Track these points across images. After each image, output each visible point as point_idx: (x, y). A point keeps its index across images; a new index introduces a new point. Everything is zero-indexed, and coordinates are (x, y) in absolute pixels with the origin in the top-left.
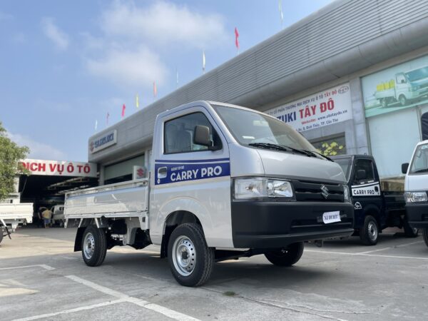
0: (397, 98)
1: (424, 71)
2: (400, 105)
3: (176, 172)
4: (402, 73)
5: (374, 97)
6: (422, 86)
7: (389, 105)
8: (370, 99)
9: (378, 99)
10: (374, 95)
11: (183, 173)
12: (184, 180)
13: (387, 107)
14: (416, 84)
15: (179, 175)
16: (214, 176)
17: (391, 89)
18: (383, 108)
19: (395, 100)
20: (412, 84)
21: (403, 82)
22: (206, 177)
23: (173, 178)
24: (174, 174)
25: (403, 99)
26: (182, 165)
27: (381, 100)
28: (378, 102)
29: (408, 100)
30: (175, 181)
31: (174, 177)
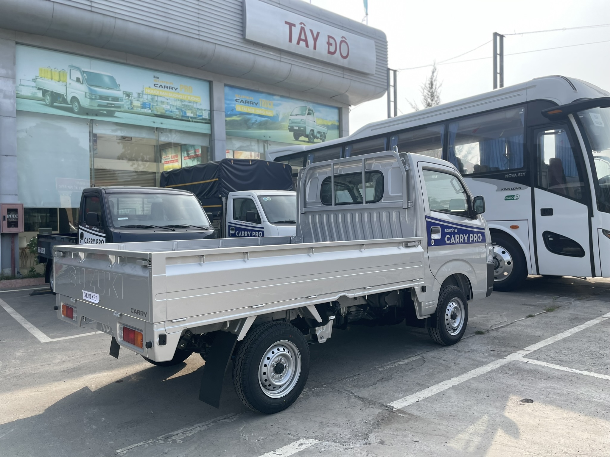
0: (69, 99)
1: (107, 80)
2: (71, 110)
3: (451, 234)
4: (78, 69)
5: (34, 84)
6: (102, 98)
7: (55, 104)
8: (27, 83)
9: (39, 89)
10: (34, 80)
11: (457, 236)
12: (457, 243)
13: (52, 106)
14: (95, 91)
15: (453, 238)
16: (478, 242)
17: (60, 83)
18: (46, 105)
19: (65, 101)
20: (90, 89)
21: (78, 80)
22: (473, 242)
23: (448, 241)
24: (448, 236)
25: (76, 104)
26: (455, 228)
27: (45, 92)
28: (40, 94)
29: (83, 108)
30: (450, 244)
31: (449, 239)
